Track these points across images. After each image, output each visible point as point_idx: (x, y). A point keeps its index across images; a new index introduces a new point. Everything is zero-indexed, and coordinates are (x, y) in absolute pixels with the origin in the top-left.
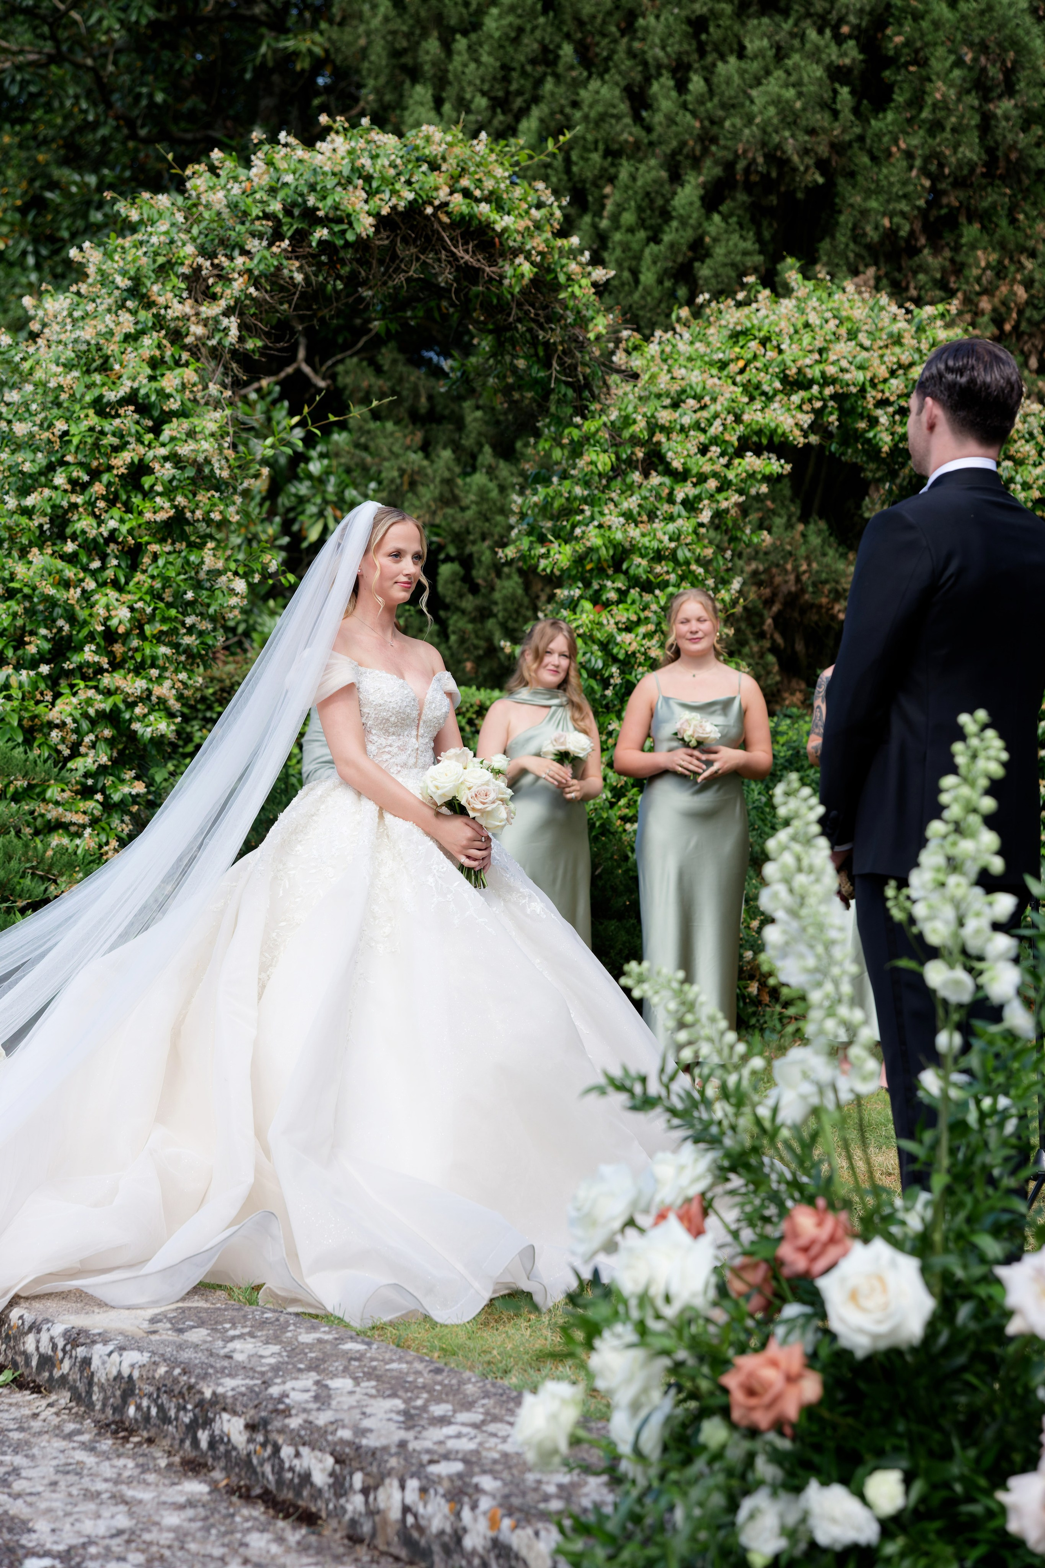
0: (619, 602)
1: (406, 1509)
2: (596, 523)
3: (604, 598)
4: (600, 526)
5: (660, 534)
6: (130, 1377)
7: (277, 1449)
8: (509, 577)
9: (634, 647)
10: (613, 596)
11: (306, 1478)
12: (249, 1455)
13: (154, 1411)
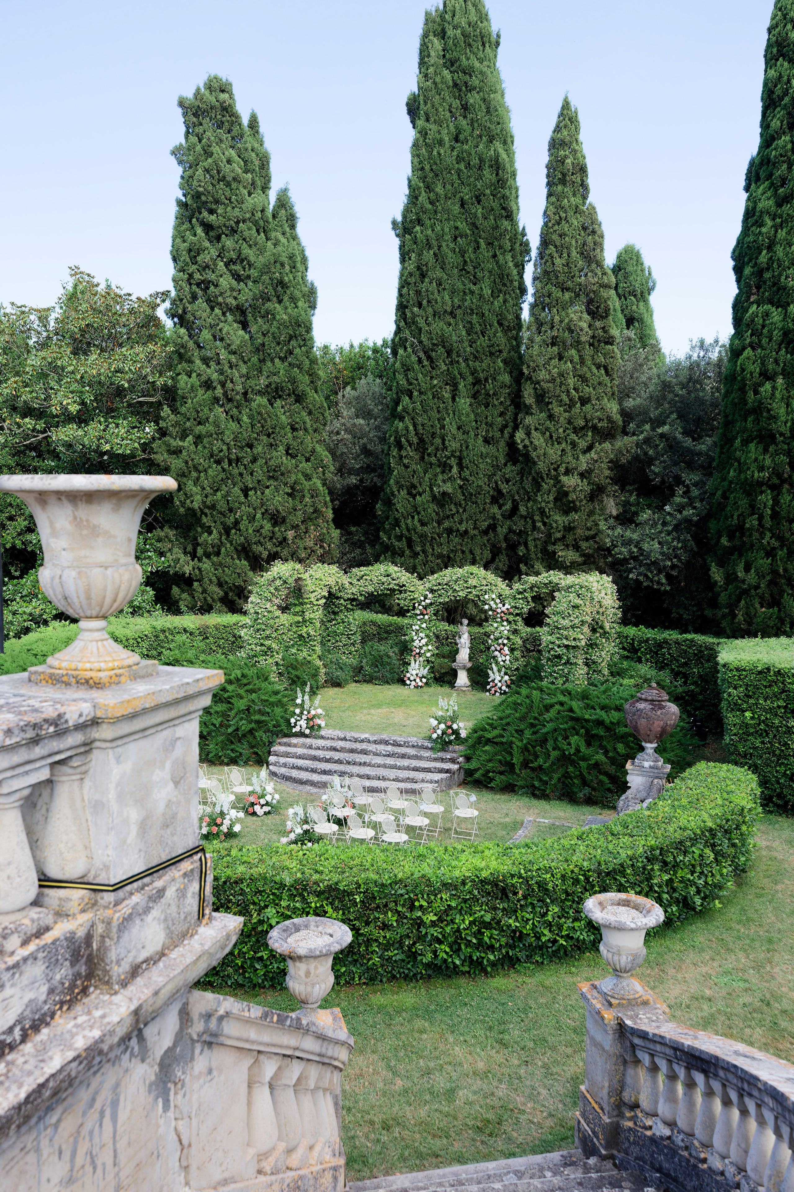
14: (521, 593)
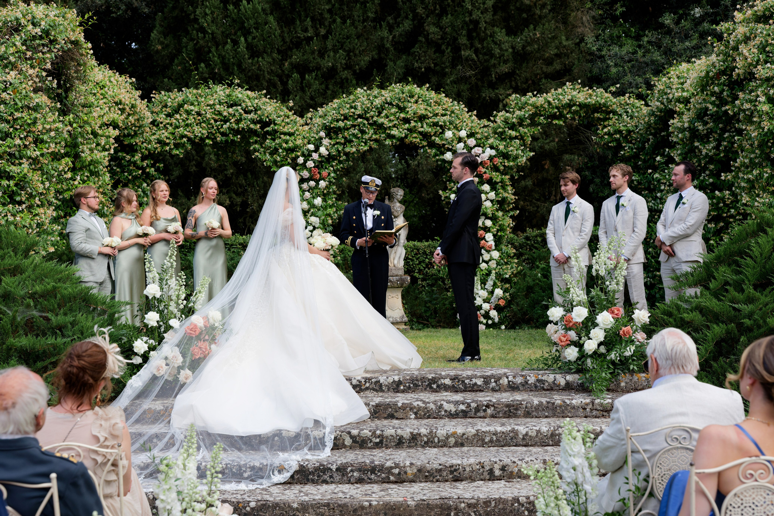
1: (509, 382)
6: (399, 380)
7: (463, 382)
11: (476, 384)
12: (453, 385)
13: (412, 385)
14: (513, 127)
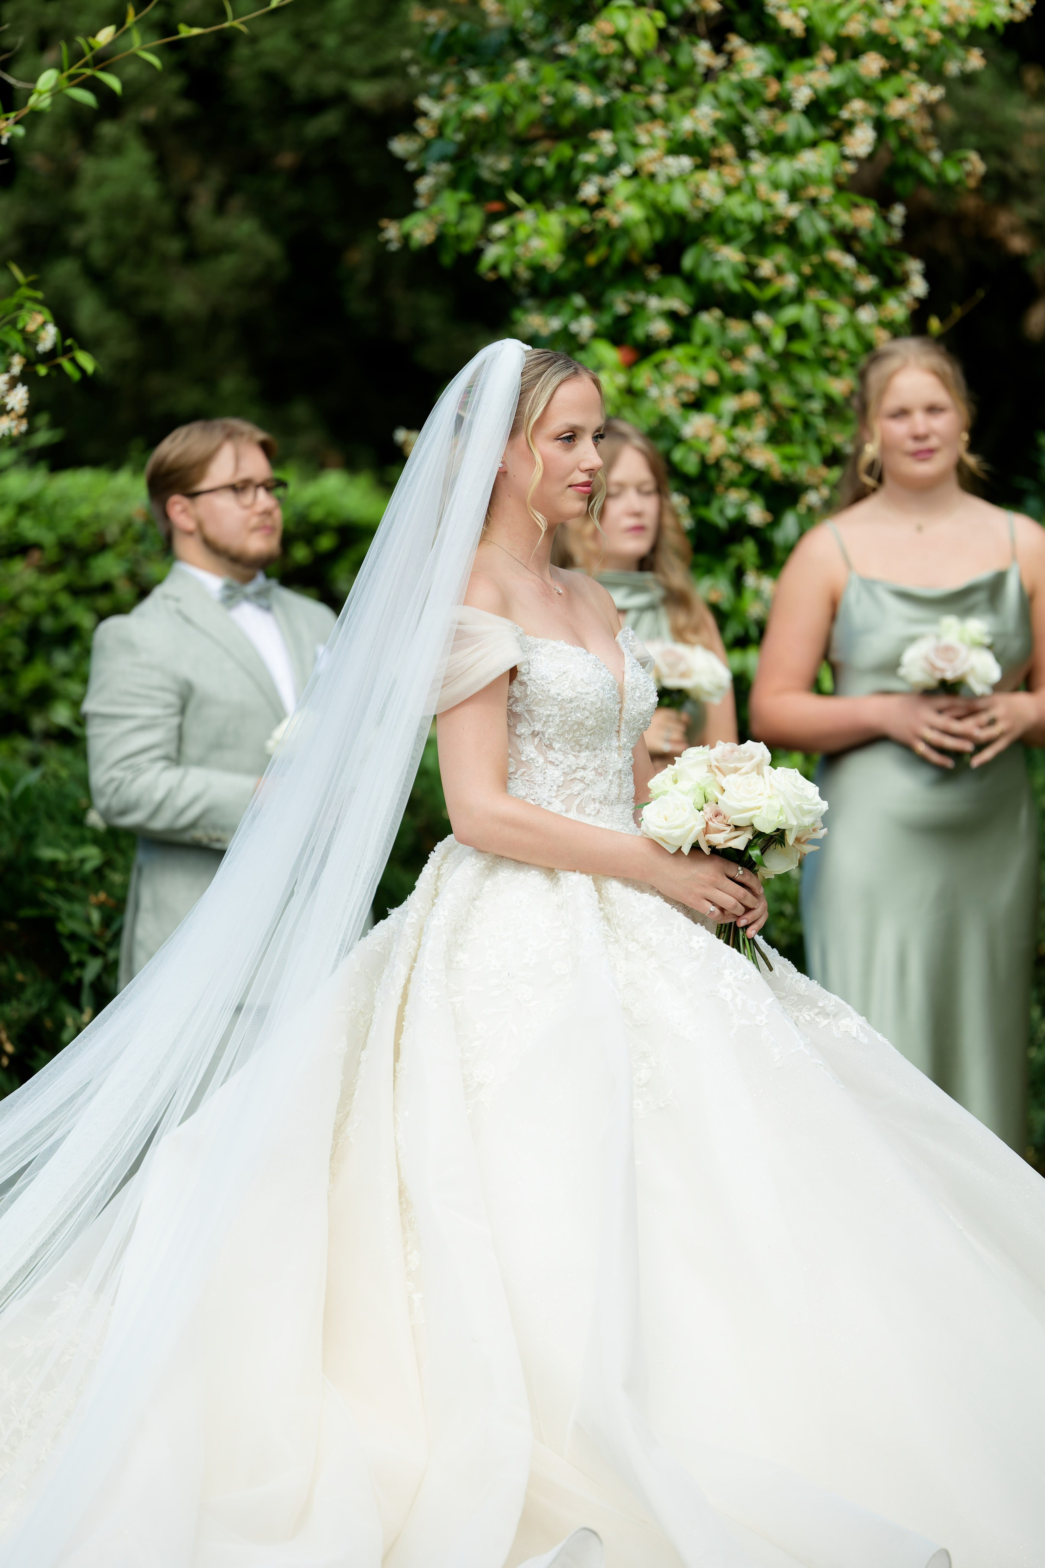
0: (673, 342)
2: (626, 169)
3: (639, 332)
4: (635, 174)
5: (764, 189)
8: (117, 149)
9: (719, 447)
10: (661, 328)
